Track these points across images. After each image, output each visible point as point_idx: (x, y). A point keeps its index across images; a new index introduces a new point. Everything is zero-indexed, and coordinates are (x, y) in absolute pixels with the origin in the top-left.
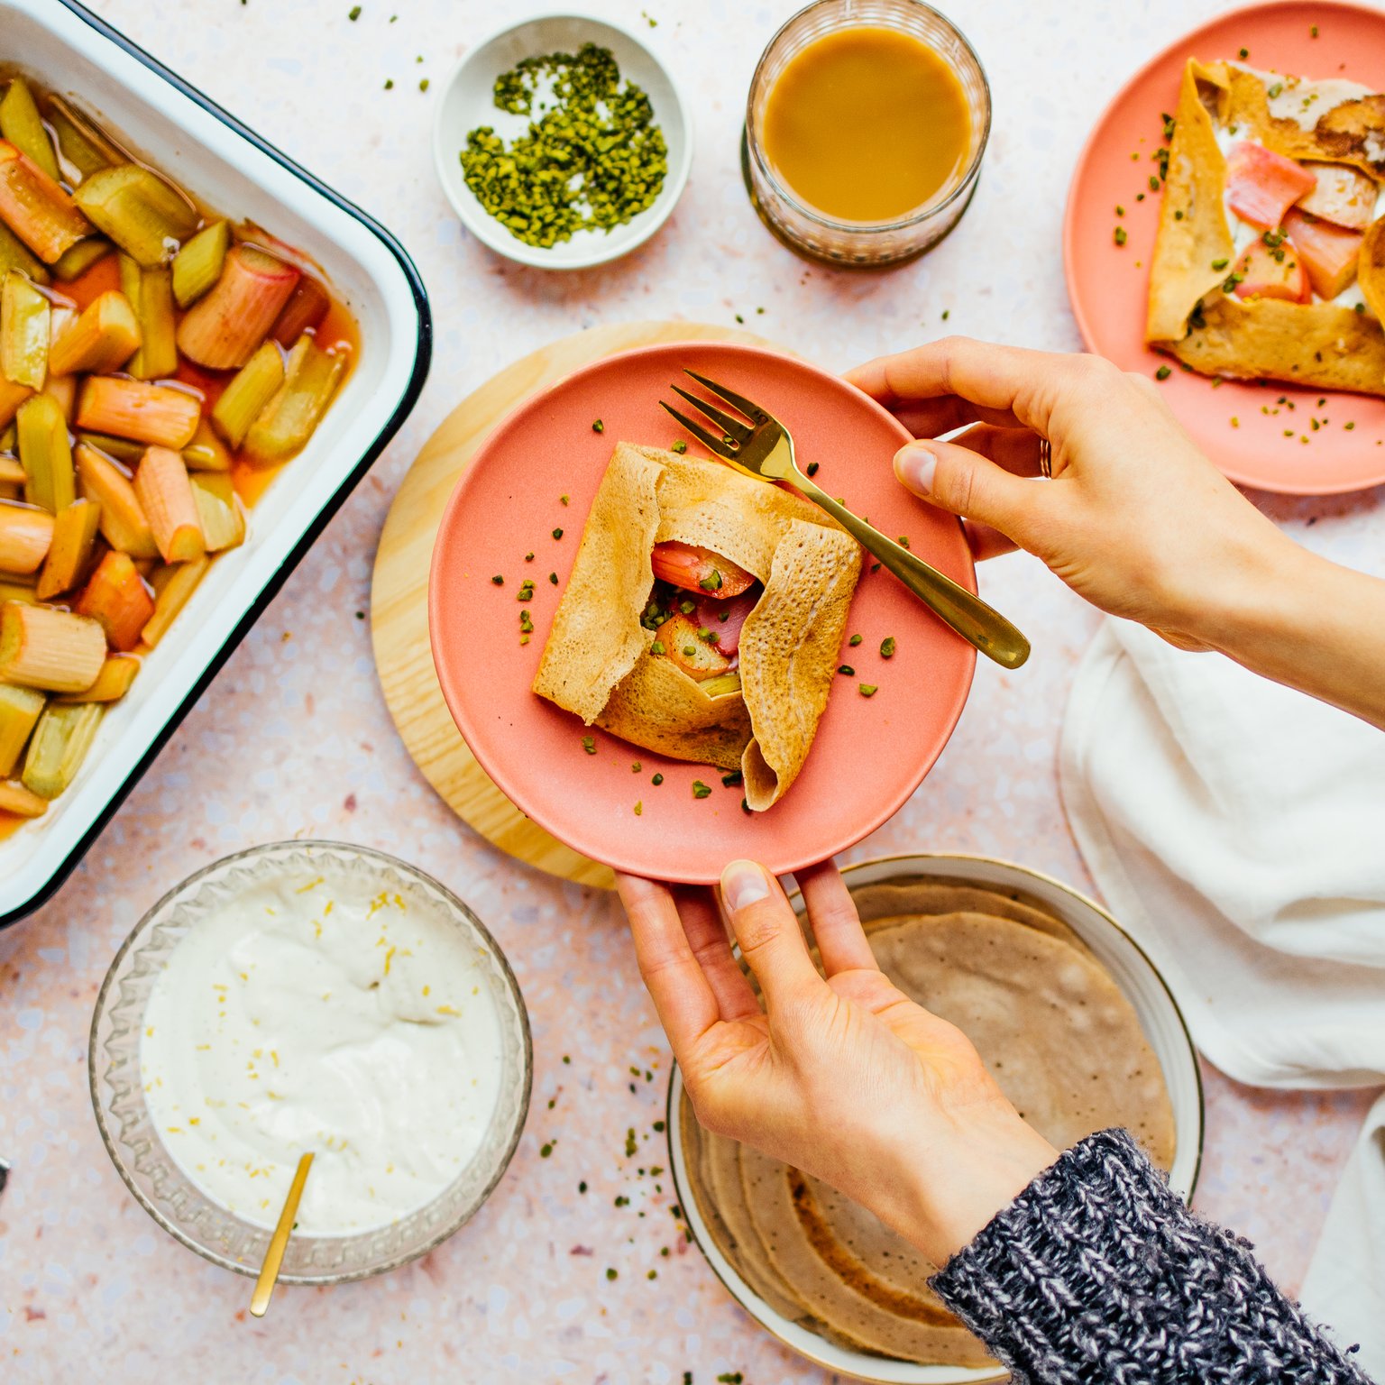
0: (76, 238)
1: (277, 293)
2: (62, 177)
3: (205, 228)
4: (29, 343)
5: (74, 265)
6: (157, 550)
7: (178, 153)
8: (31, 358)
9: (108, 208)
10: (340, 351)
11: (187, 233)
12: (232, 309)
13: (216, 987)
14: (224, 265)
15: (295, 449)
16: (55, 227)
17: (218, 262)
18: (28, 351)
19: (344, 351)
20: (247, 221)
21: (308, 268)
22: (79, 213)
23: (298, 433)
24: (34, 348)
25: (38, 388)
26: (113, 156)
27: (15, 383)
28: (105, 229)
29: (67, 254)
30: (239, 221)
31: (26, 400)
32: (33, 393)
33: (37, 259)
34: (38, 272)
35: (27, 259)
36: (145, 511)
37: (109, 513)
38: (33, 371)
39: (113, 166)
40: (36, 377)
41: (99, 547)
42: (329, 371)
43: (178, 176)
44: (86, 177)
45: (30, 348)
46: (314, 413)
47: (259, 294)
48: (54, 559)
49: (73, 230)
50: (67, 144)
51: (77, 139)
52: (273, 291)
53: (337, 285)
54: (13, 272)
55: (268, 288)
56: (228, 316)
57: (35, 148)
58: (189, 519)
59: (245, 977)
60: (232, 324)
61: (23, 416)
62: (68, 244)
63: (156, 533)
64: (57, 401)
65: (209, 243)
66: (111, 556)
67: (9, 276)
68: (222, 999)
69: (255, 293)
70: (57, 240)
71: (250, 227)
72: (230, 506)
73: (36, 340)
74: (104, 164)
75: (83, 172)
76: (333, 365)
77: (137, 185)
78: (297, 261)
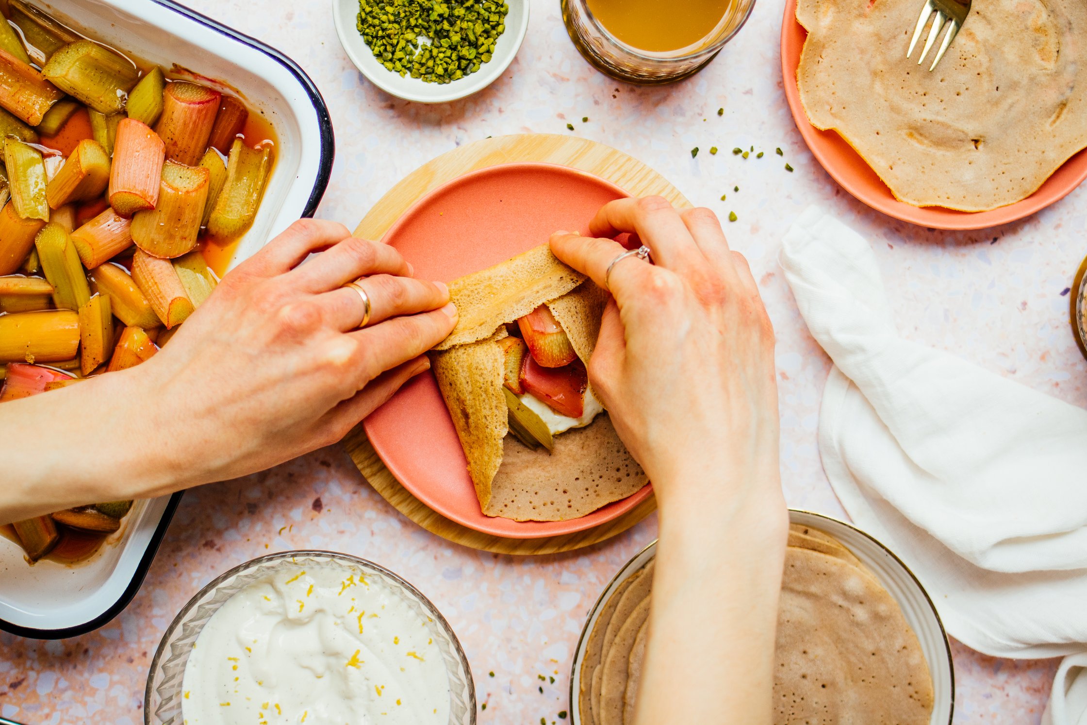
0: (50, 103)
1: (206, 114)
2: (31, 59)
3: (143, 76)
4: (32, 188)
5: (54, 123)
6: (159, 320)
7: (113, 25)
8: (36, 199)
9: (69, 77)
10: (264, 146)
11: (131, 83)
12: (177, 133)
13: (229, 659)
14: (163, 100)
15: (246, 225)
16: (34, 97)
17: (158, 99)
18: (32, 194)
19: (268, 145)
20: (175, 65)
21: (227, 91)
22: (49, 84)
23: (246, 213)
24: (36, 190)
25: (46, 220)
26: (66, 38)
27: (28, 219)
28: (72, 93)
29: (46, 116)
30: (169, 67)
31: (39, 231)
32: (43, 224)
33: (25, 124)
34: (28, 133)
35: (19, 126)
36: (144, 293)
37: (117, 300)
38: (40, 208)
39: (69, 44)
40: (42, 211)
41: (117, 327)
42: (260, 163)
43: (116, 42)
44: (49, 57)
45: (33, 191)
46: (255, 196)
47: (194, 117)
48: (86, 343)
49: (47, 98)
50: (30, 34)
51: (36, 29)
52: (204, 112)
53: (251, 100)
54: (9, 137)
55: (200, 111)
56: (175, 139)
57: (6, 41)
58: (178, 293)
59: (250, 650)
60: (179, 144)
61: (40, 242)
62: (46, 109)
63: (155, 308)
64: (62, 227)
65: (149, 87)
66: (127, 331)
67: (7, 141)
68: (235, 668)
69: (191, 118)
70: (37, 107)
71: (178, 69)
72: (206, 277)
73: (36, 183)
74: (61, 44)
75: (45, 53)
76: (262, 158)
77: (88, 55)
78: (218, 88)
